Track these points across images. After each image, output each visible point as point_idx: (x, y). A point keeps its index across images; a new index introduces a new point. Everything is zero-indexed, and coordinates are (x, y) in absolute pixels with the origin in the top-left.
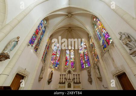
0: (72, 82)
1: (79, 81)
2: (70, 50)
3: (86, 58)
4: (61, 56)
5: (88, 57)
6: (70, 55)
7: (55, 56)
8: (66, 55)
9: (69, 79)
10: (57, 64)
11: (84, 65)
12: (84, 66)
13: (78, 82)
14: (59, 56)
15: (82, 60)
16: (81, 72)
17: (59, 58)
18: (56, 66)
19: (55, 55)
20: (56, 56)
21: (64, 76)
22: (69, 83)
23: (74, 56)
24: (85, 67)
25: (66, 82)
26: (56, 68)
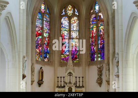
0: (73, 86)
1: (83, 85)
2: (70, 18)
3: (99, 42)
4: (51, 36)
5: (104, 42)
6: (70, 31)
7: (40, 37)
8: (61, 30)
9: (70, 83)
10: (47, 53)
11: (96, 56)
12: (94, 58)
13: (81, 85)
14: (47, 34)
15: (93, 45)
16: (89, 68)
17: (48, 40)
18: (45, 57)
19: (40, 34)
20: (43, 36)
21: (62, 78)
22: (69, 88)
23: (79, 35)
24: (96, 59)
25: (66, 87)
26: (46, 60)
